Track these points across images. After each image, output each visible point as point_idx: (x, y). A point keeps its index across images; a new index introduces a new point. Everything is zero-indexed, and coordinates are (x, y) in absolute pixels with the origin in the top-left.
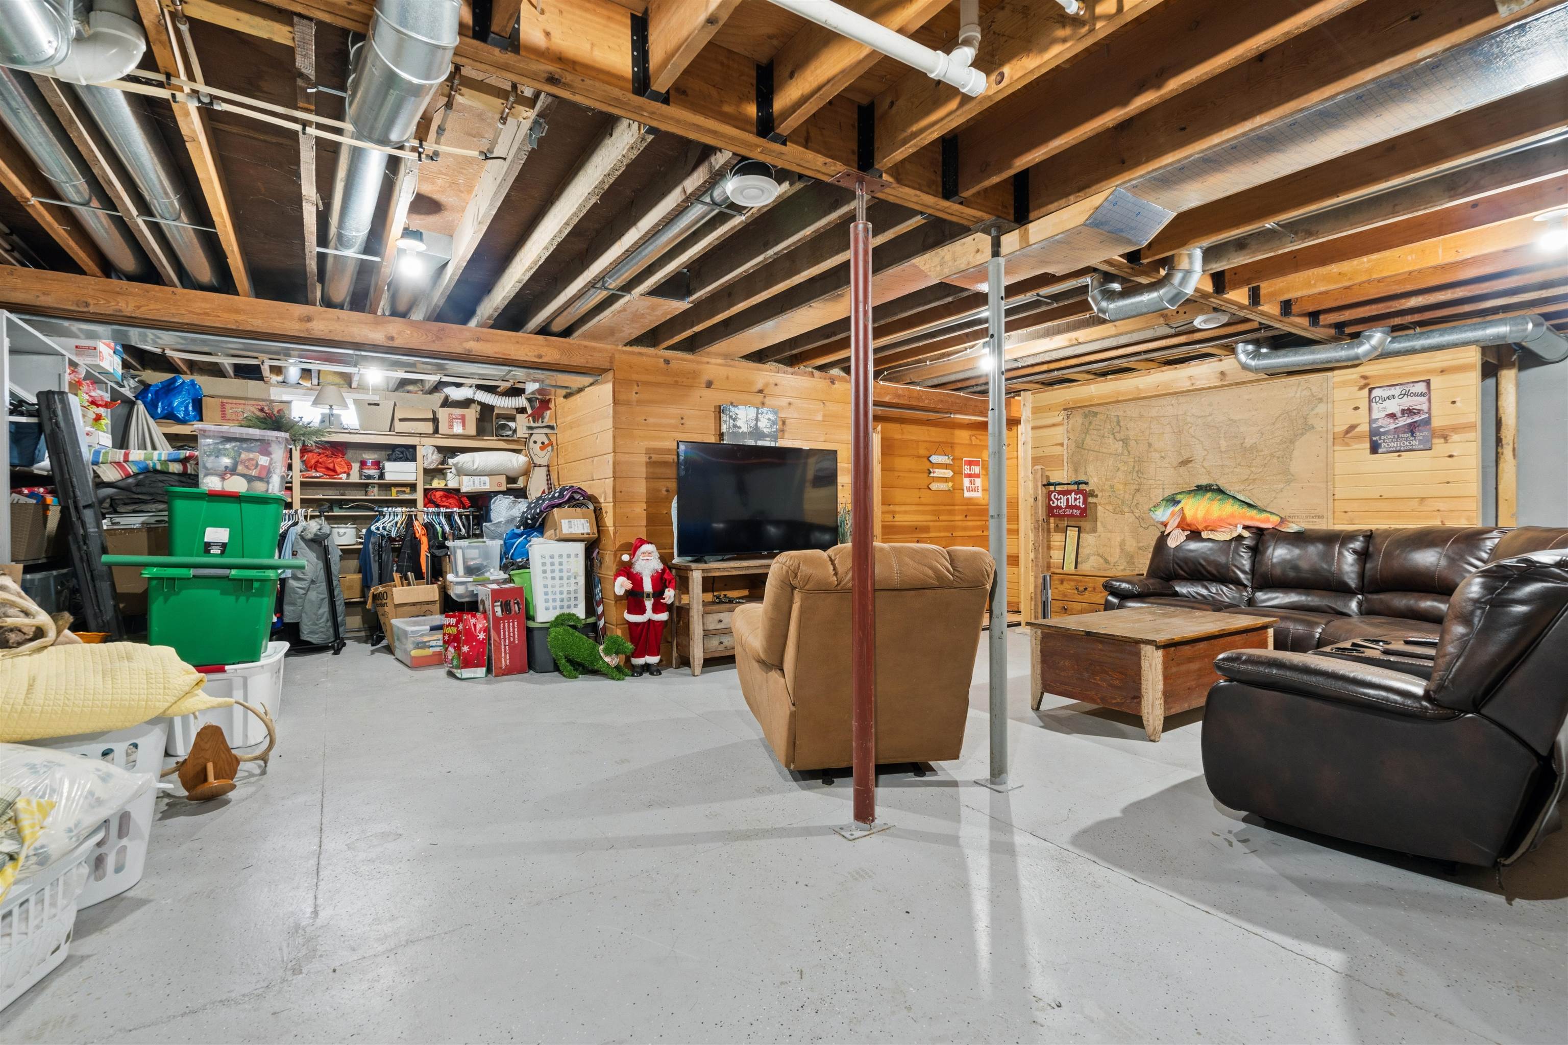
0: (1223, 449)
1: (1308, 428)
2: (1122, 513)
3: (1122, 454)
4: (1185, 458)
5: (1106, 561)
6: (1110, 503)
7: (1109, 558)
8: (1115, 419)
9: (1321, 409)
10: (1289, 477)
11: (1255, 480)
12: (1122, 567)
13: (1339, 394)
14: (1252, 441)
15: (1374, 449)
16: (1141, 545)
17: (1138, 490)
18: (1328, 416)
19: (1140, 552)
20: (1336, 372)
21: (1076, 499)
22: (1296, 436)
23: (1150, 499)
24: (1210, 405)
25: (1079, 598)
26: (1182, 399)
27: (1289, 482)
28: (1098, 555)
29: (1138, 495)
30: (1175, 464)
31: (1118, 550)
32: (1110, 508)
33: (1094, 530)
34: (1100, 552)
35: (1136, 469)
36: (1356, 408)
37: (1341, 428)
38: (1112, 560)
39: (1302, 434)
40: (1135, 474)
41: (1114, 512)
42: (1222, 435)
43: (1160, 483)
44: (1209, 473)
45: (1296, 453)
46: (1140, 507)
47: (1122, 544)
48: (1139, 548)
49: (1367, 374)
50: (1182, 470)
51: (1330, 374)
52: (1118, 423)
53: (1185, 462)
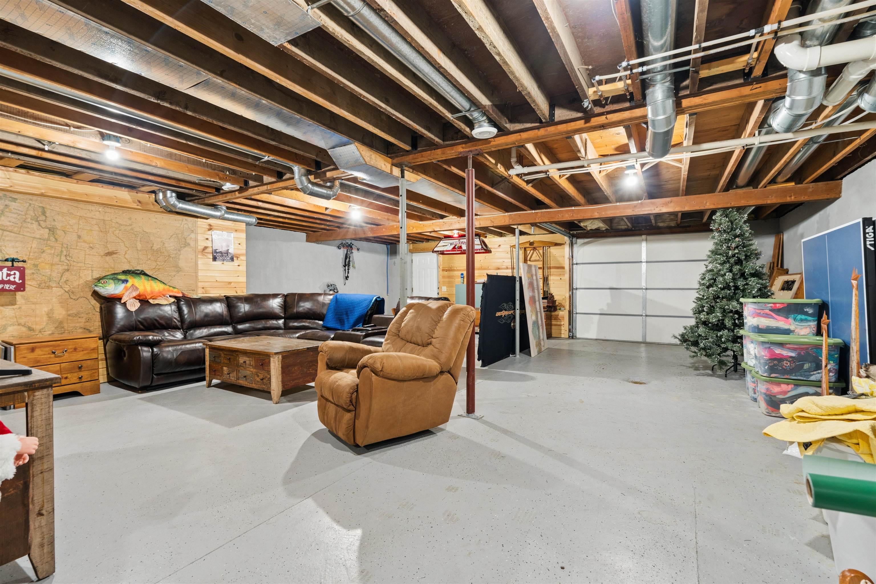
0: (139, 249)
1: (186, 245)
2: (49, 287)
3: (48, 239)
4: (110, 250)
5: (30, 329)
6: (34, 279)
7: (34, 327)
8: (40, 210)
9: (193, 236)
10: (178, 269)
11: (159, 269)
12: (50, 332)
13: (200, 231)
14: (159, 246)
15: (215, 259)
16: (69, 312)
17: (68, 270)
18: (196, 240)
19: (70, 318)
20: (199, 220)
21: (8, 275)
22: (181, 247)
23: (80, 277)
24: (130, 219)
25: (57, 360)
26: (108, 210)
27: (178, 272)
28: (19, 325)
29: (67, 273)
30: (102, 253)
31: (45, 319)
32: (34, 283)
33: (13, 303)
34: (22, 321)
35: (65, 253)
36: (207, 239)
37: (200, 248)
38: (37, 327)
39: (184, 247)
40: (63, 258)
41: (39, 286)
42: (139, 240)
43: (90, 266)
44: (129, 262)
45: (181, 257)
46: (69, 283)
47: (50, 315)
48: (69, 315)
49: (212, 224)
50: (108, 258)
51: (196, 219)
52: (44, 213)
53: (110, 254)
